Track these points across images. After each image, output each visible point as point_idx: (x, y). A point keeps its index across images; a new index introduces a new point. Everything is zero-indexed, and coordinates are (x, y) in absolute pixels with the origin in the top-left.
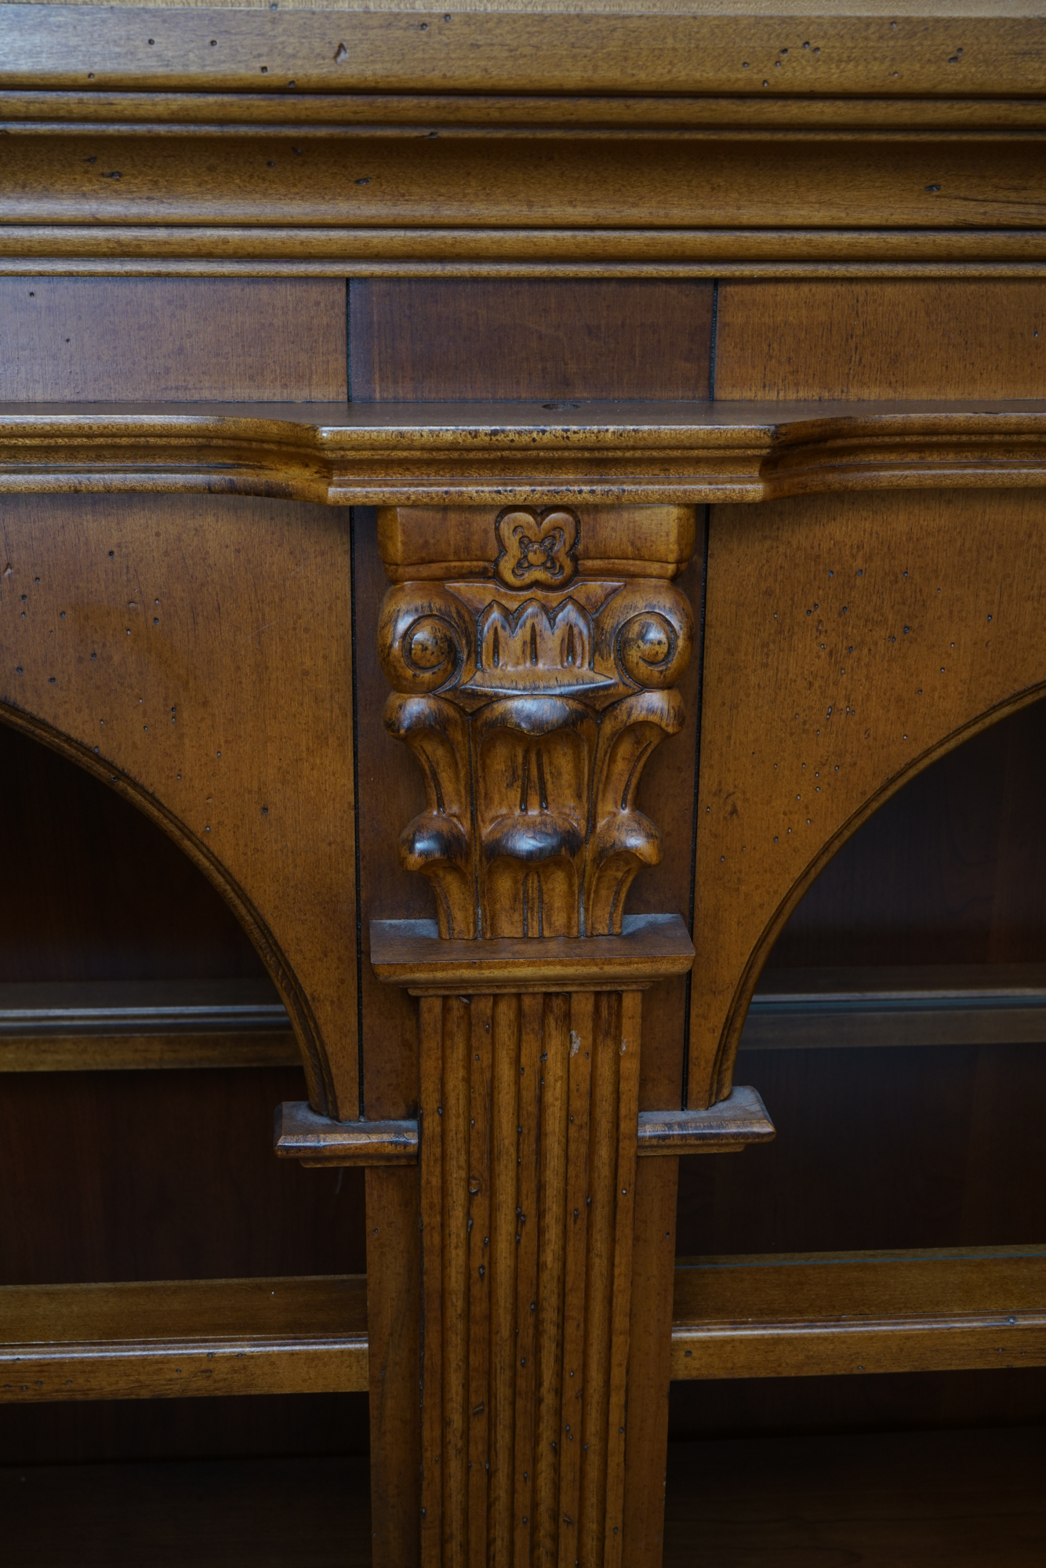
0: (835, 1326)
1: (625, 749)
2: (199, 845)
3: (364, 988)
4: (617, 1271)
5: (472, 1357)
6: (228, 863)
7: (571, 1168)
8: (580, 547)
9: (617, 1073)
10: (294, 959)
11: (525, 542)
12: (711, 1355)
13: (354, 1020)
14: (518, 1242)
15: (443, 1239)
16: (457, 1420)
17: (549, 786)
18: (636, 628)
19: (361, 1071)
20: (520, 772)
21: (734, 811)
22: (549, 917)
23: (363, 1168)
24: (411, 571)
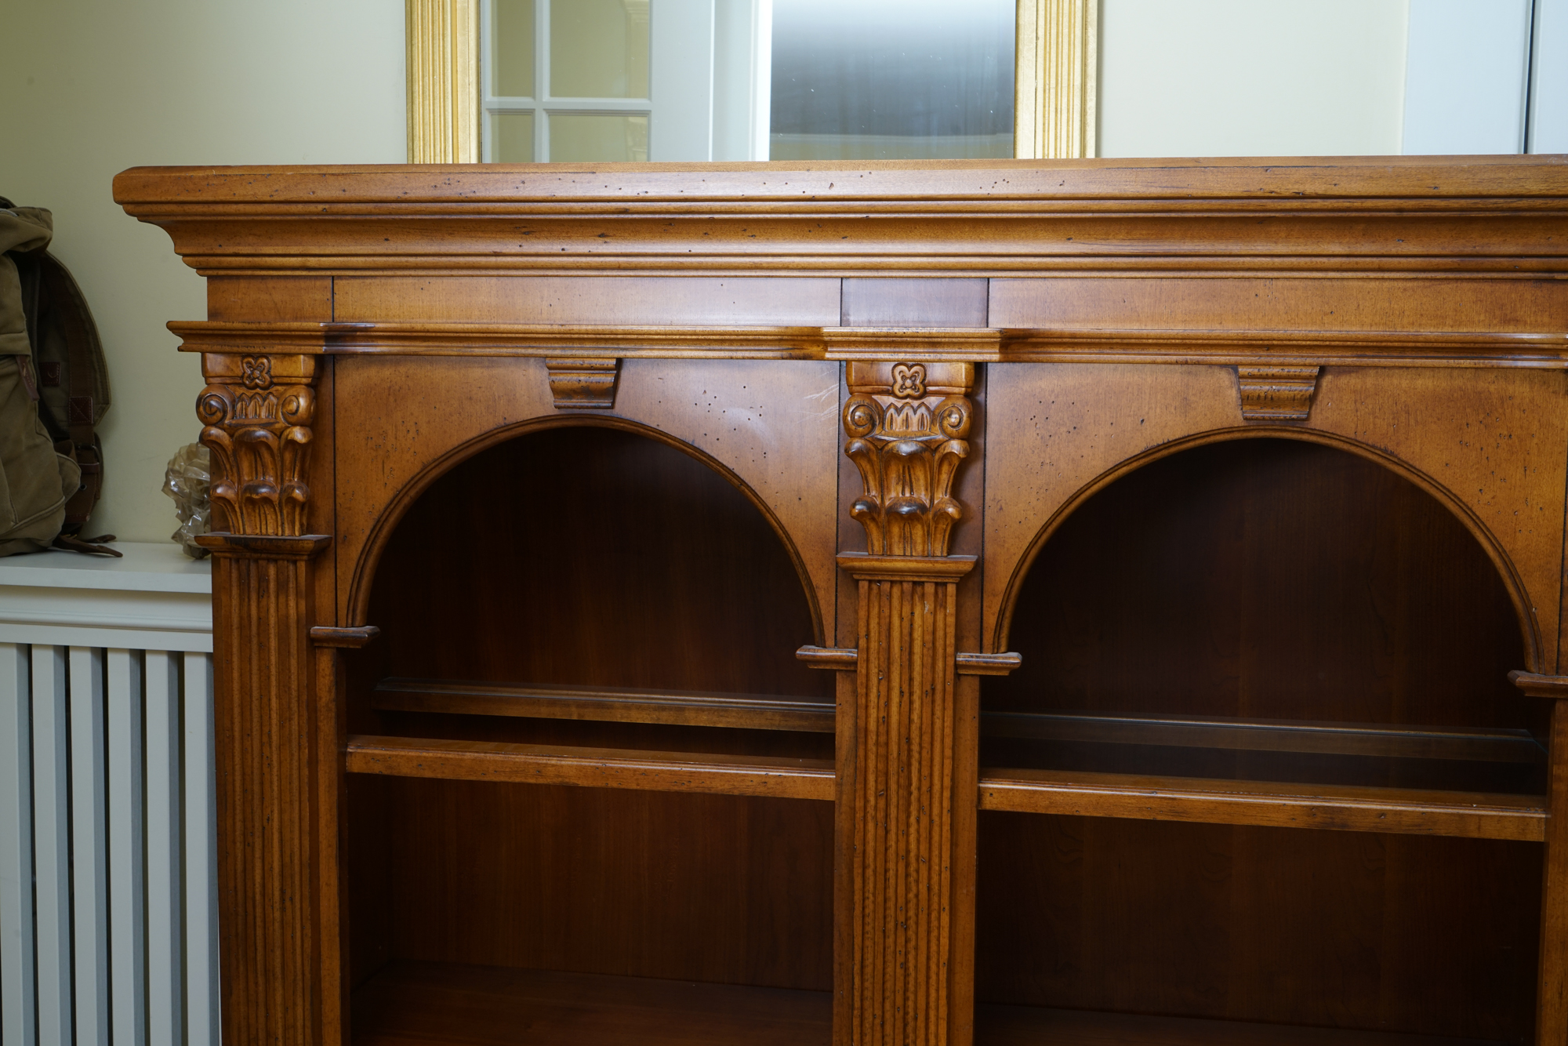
0: (1064, 788)
1: (945, 468)
2: (773, 515)
3: (839, 583)
4: (946, 724)
5: (879, 764)
6: (783, 522)
7: (924, 670)
8: (926, 381)
9: (945, 625)
10: (809, 568)
11: (904, 378)
12: (1002, 797)
13: (834, 598)
14: (900, 705)
15: (867, 701)
16: (872, 799)
17: (914, 484)
18: (947, 412)
19: (836, 624)
20: (901, 477)
21: (1001, 509)
22: (915, 547)
23: (835, 671)
24: (858, 388)
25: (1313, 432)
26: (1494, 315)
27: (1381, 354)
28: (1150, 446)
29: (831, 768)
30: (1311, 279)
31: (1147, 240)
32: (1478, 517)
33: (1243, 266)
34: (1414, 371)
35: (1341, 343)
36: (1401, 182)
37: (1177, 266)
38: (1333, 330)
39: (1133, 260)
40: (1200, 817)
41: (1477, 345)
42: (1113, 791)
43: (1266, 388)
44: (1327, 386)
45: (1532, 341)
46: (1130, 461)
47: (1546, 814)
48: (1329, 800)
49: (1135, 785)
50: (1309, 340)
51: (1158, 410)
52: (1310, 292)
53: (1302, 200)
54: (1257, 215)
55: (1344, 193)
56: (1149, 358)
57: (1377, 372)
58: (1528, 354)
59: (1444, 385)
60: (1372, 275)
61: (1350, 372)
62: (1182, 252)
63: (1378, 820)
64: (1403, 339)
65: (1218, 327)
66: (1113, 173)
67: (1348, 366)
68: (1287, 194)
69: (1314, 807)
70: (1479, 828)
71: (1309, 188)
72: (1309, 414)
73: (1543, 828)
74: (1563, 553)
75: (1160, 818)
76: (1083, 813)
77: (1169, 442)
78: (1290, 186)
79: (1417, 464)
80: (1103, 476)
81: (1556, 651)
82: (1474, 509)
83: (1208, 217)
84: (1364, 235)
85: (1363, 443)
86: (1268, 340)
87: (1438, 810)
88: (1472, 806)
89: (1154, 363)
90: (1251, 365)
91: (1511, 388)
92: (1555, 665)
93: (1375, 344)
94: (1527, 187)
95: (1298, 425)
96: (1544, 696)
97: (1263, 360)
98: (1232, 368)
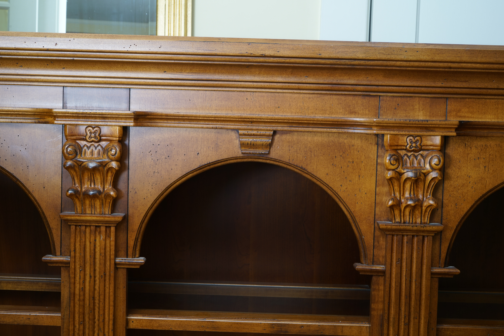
0: (165, 318)
1: (110, 174)
2: (32, 195)
3: (62, 226)
4: (110, 291)
5: (80, 309)
6: (36, 198)
7: (101, 266)
8: (101, 134)
9: (110, 245)
10: (48, 219)
11: (91, 133)
12: (138, 323)
13: (60, 233)
14: (90, 282)
15: (74, 281)
16: (77, 326)
17: (96, 181)
18: (110, 149)
19: (61, 245)
20: (90, 178)
21: (136, 192)
22: (96, 210)
23: (60, 267)
24: (69, 137)
25: (271, 159)
26: (346, 110)
27: (299, 126)
28: (201, 165)
29: (59, 311)
30: (270, 92)
31: (199, 73)
32: (340, 197)
33: (240, 86)
34: (313, 133)
35: (282, 121)
36: (306, 51)
37: (212, 85)
38: (279, 115)
39: (193, 82)
40: (225, 330)
41: (338, 123)
42: (186, 319)
43: (251, 140)
44: (277, 139)
45: (361, 122)
46: (193, 171)
47: (369, 324)
48: (280, 321)
49: (197, 316)
50: (269, 119)
51: (205, 149)
52: (270, 98)
53: (264, 58)
54: (246, 63)
55: (282, 56)
56: (200, 126)
57: (298, 134)
58: (359, 127)
59: (326, 139)
60: (295, 91)
61: (287, 133)
62: (214, 79)
63: (300, 329)
64: (308, 119)
65: (231, 112)
66: (183, 43)
67: (286, 131)
68: (258, 55)
69: (273, 324)
70: (342, 331)
71: (267, 53)
72: (269, 151)
73: (368, 331)
74: (375, 212)
75: (207, 330)
76: (174, 329)
77: (210, 163)
78: (259, 52)
79: (315, 174)
80: (181, 178)
81: (372, 254)
82: (338, 193)
83: (224, 64)
84: (291, 74)
85: (292, 164)
86: (251, 119)
87: (325, 324)
88: (339, 322)
89: (202, 128)
90: (244, 129)
91: (353, 141)
92: (372, 260)
93: (296, 121)
94: (357, 55)
95: (265, 156)
96: (367, 274)
97: (249, 127)
98: (237, 131)
